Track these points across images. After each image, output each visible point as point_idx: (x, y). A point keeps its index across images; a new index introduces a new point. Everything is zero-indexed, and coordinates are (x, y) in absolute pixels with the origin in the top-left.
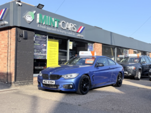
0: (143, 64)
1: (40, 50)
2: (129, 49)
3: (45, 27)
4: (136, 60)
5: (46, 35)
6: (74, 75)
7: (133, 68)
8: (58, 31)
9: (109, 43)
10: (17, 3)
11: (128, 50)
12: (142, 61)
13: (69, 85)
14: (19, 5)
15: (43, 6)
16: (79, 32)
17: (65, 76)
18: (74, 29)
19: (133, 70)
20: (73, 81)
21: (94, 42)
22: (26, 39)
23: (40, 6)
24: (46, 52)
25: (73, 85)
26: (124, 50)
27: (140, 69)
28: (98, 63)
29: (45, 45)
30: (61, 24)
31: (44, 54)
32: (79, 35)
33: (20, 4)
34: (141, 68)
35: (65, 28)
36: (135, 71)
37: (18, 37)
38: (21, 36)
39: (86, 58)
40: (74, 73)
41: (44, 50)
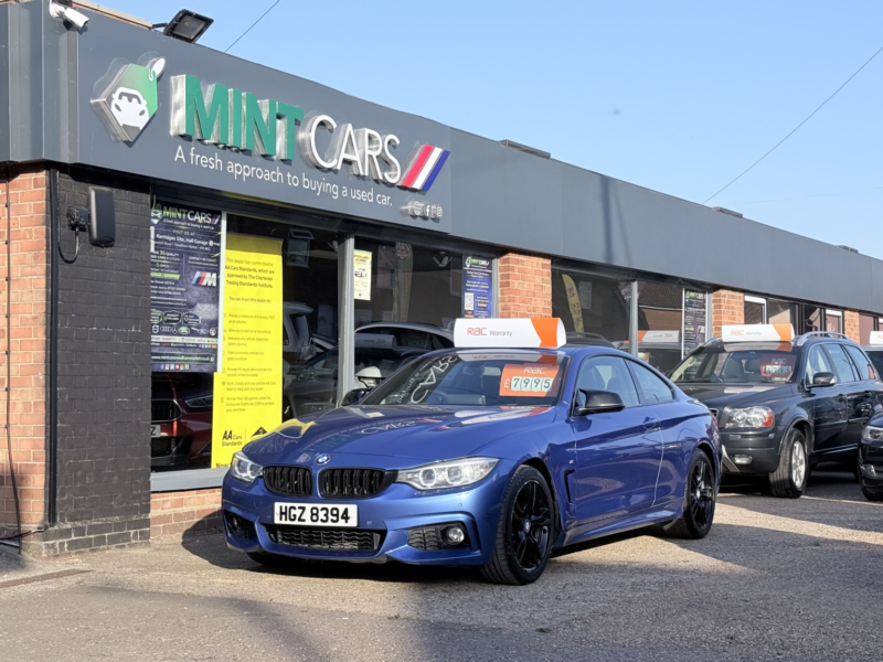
0: (821, 394)
2: (716, 288)
3: (213, 162)
4: (772, 368)
5: (215, 214)
6: (472, 469)
7: (758, 416)
8: (293, 180)
9: (597, 256)
10: (55, 9)
11: (709, 297)
12: (809, 370)
13: (445, 528)
14: (68, 25)
15: (208, 22)
16: (418, 184)
17: (415, 477)
18: (386, 163)
19: (762, 434)
20: (465, 500)
21: (501, 251)
22: (105, 241)
23: (186, 26)
24: (214, 323)
25: (470, 527)
26: (686, 296)
27: (801, 425)
28: (589, 394)
30: (308, 135)
31: (205, 341)
32: (415, 206)
33: (79, 19)
34: (804, 415)
35: (336, 163)
36: (771, 440)
37: (63, 230)
38: (79, 227)
40: (472, 454)
41: (203, 311)
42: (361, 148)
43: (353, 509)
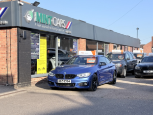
1: (34, 49)
4: (120, 57)
6: (87, 74)
7: (119, 65)
8: (51, 28)
10: (18, 2)
11: (108, 45)
14: (20, 5)
15: (39, 3)
17: (79, 75)
20: (87, 79)
21: (78, 38)
22: (25, 39)
23: (36, 4)
25: (88, 83)
26: (105, 45)
27: (125, 66)
29: (38, 44)
30: (53, 20)
31: (37, 54)
32: (67, 31)
33: (22, 4)
34: (126, 64)
37: (19, 37)
38: (21, 36)
39: (86, 58)
40: (87, 72)
42: (60, 22)
43: (70, 80)
